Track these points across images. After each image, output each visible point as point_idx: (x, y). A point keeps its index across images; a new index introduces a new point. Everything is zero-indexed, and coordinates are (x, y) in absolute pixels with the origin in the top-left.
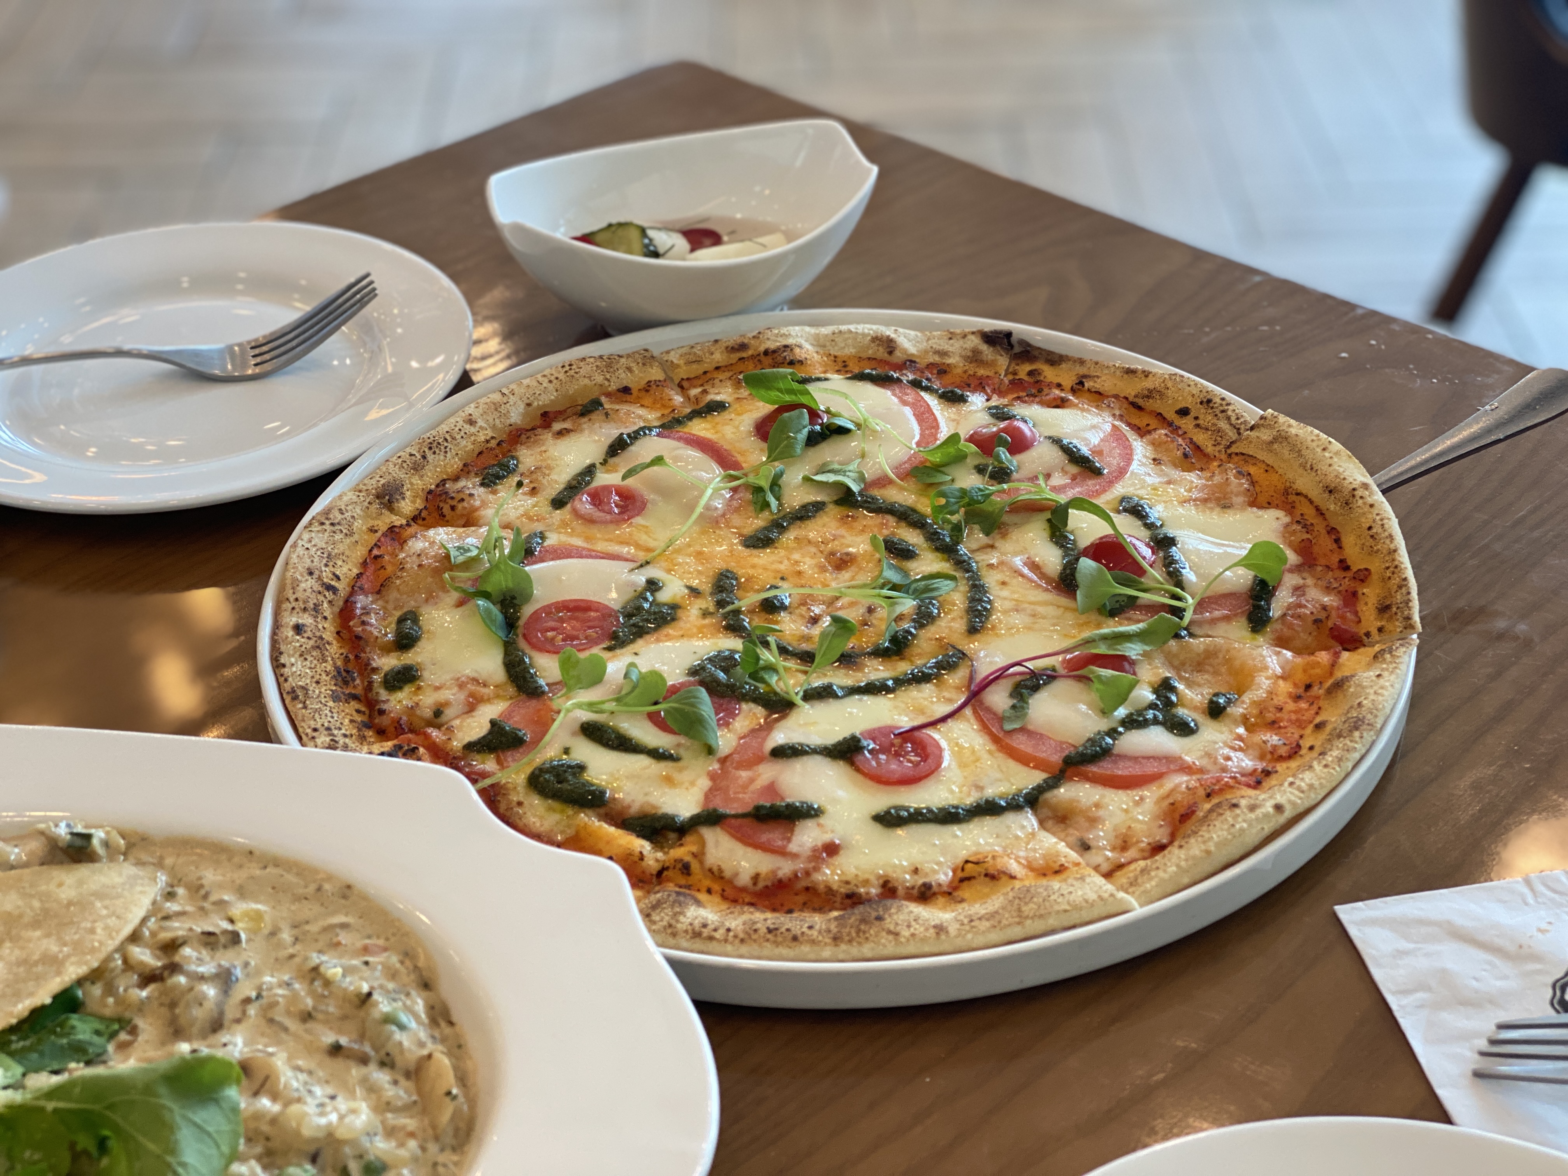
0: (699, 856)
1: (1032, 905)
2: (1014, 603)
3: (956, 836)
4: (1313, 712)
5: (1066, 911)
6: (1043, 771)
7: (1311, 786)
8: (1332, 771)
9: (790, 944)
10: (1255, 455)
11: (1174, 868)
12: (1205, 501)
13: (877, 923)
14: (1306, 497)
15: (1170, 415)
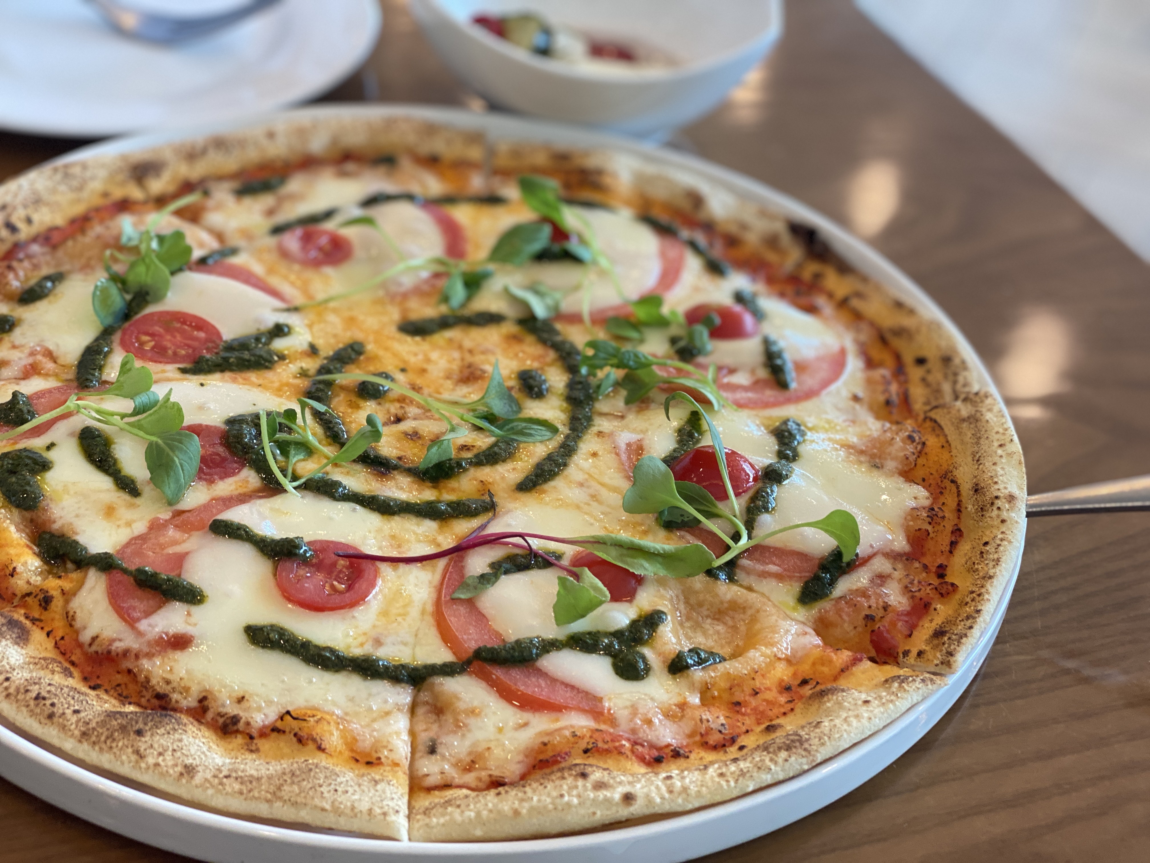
0: (67, 595)
1: (296, 788)
2: (586, 476)
3: (310, 682)
4: (783, 710)
5: (323, 810)
6: (454, 653)
7: (685, 789)
8: (724, 783)
9: (43, 720)
10: (944, 427)
11: (472, 814)
12: (862, 452)
13: (133, 736)
14: (958, 487)
15: (908, 359)
